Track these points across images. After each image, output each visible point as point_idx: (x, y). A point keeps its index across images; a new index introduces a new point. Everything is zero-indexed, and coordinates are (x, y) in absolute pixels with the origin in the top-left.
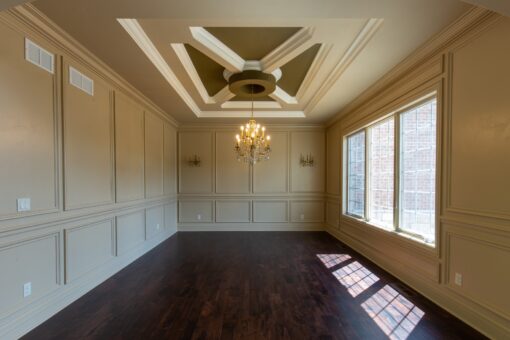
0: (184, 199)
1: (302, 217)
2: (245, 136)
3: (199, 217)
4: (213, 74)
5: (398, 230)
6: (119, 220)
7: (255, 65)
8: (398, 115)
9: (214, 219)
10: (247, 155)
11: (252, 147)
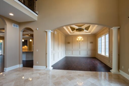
0: (66, 50)
1: (90, 54)
2: (79, 39)
3: (70, 54)
4: (73, 29)
5: (105, 55)
6: (55, 54)
7: (80, 28)
8: (105, 35)
9: (72, 54)
10: (79, 42)
11: (80, 41)
